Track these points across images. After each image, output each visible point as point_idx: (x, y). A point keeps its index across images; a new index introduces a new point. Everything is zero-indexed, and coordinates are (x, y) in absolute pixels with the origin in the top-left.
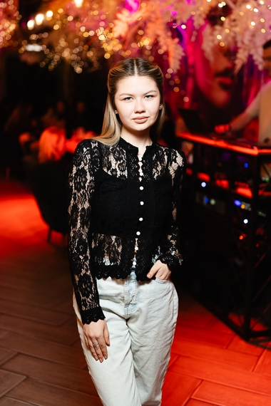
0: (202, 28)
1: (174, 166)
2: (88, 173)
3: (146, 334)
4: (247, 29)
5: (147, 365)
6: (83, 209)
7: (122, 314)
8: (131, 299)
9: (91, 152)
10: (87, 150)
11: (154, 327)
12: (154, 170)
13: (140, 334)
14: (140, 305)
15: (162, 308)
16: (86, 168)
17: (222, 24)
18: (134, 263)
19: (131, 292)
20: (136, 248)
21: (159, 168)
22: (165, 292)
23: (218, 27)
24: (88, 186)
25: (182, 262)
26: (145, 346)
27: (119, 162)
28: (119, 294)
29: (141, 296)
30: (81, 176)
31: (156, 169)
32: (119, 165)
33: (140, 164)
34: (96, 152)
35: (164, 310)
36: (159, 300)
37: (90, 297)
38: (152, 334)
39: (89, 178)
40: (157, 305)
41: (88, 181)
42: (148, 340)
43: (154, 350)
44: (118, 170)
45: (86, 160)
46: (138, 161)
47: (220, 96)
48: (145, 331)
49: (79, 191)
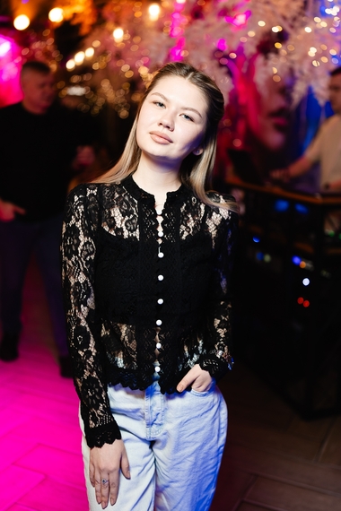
0: (254, 57)
1: (216, 218)
2: (81, 233)
3: (178, 466)
4: (306, 56)
5: (180, 505)
6: (78, 284)
7: (143, 436)
8: (154, 417)
9: (85, 202)
10: (80, 199)
11: (190, 456)
12: (183, 227)
13: (169, 465)
14: (168, 427)
15: (202, 429)
16: (79, 224)
17: (277, 51)
18: (158, 369)
19: (155, 409)
20: (159, 346)
21: (191, 224)
22: (206, 408)
23: (272, 56)
24: (82, 251)
25: (232, 366)
26: (176, 481)
27: (127, 218)
28: (137, 410)
29: (169, 414)
30: (72, 236)
31: (186, 225)
32: (127, 221)
33: (160, 219)
34: (93, 202)
35: (203, 432)
36: (197, 419)
37: (101, 408)
38: (187, 465)
39: (82, 238)
40: (193, 426)
41: (82, 243)
42: (181, 474)
43: (190, 485)
44: (125, 229)
45: (78, 213)
46: (156, 215)
47: (274, 139)
48: (176, 462)
49: (70, 259)
